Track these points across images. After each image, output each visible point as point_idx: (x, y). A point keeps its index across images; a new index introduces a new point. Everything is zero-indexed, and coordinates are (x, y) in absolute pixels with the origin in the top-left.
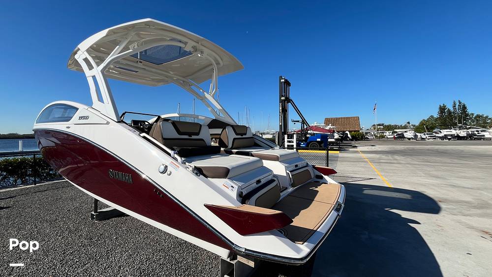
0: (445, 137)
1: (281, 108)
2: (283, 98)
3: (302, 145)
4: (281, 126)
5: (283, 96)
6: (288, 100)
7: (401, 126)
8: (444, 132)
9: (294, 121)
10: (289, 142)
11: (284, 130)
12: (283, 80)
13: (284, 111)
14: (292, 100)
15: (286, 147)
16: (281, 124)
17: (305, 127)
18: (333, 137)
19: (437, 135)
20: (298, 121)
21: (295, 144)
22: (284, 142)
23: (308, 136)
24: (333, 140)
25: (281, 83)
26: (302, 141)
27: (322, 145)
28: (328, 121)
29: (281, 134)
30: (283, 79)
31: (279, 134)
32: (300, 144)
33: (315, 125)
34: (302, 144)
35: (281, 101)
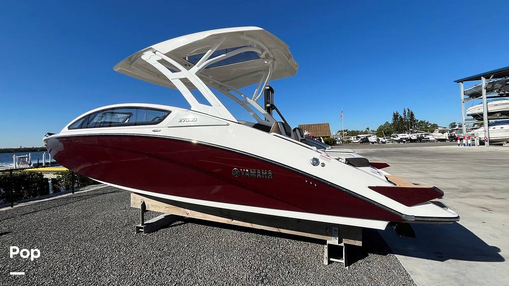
0: (401, 140)
5: (268, 103)
6: (273, 107)
7: (362, 131)
8: (400, 136)
12: (268, 88)
14: (276, 108)
19: (395, 139)
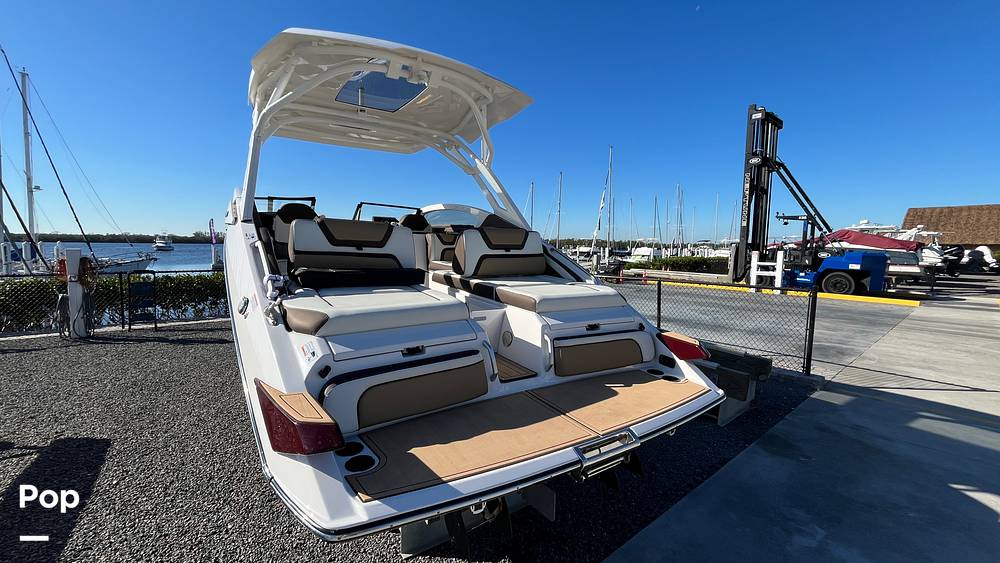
1: (747, 186)
2: (755, 161)
3: (802, 277)
4: (745, 231)
5: (755, 155)
6: (770, 164)
9: (785, 218)
10: (766, 268)
11: (755, 239)
12: (759, 116)
13: (759, 191)
14: (782, 165)
15: (753, 282)
16: (745, 224)
17: (817, 234)
18: (914, 262)
20: (796, 218)
21: (778, 275)
22: (750, 268)
23: (823, 255)
24: (916, 270)
25: (752, 123)
26: (804, 268)
27: (866, 281)
28: (914, 217)
29: (743, 249)
30: (758, 111)
31: (737, 249)
32: (797, 275)
33: (863, 227)
34: (802, 274)
35: (748, 168)
